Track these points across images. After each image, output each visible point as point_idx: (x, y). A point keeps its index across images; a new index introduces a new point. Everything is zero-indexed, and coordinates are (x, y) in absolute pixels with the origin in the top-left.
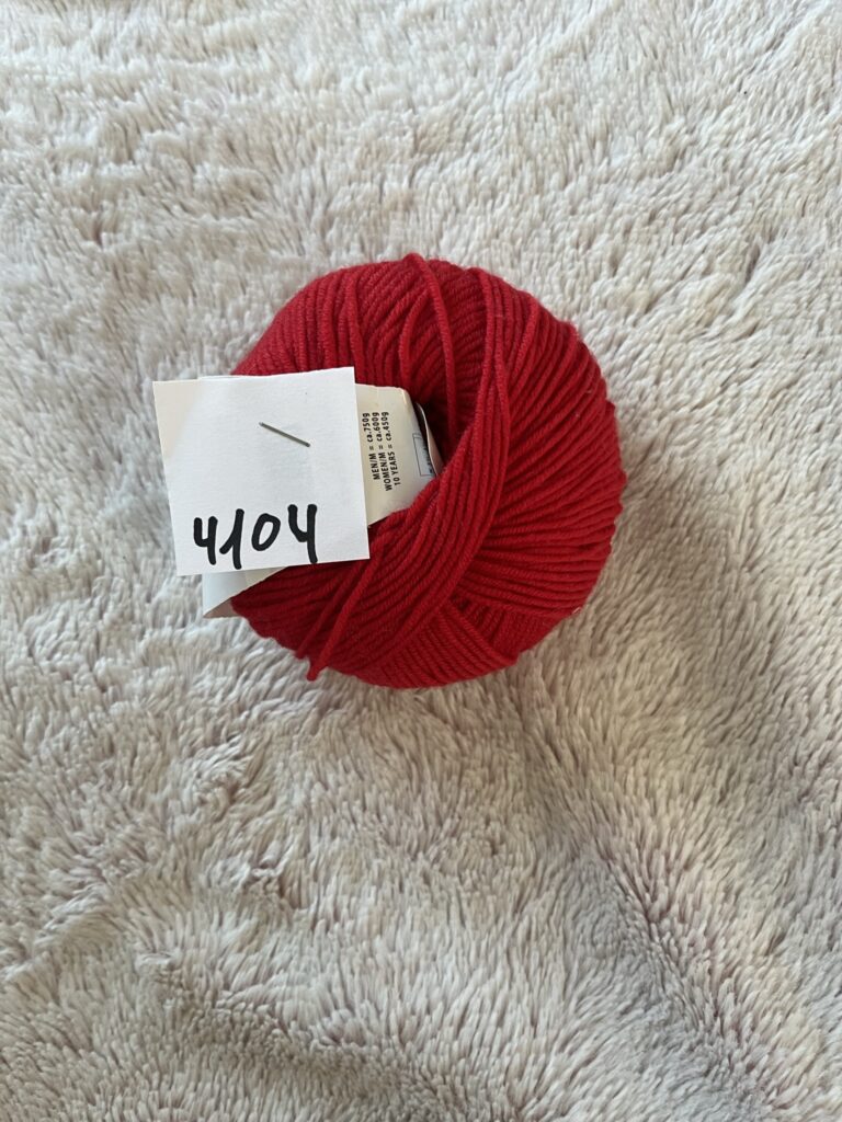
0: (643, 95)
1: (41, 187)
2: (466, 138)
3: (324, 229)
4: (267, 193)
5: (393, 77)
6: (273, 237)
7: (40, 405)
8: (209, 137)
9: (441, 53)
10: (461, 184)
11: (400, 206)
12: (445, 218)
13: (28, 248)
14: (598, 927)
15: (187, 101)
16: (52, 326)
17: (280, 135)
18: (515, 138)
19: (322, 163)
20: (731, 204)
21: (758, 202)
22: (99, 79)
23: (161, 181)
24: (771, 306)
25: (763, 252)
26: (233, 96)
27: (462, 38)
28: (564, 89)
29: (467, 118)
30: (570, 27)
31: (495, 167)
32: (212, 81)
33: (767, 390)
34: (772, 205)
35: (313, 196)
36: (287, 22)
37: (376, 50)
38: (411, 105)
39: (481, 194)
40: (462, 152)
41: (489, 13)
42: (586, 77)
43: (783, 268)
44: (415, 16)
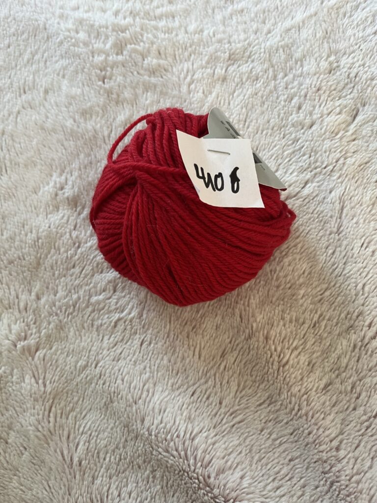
0: (321, 46)
1: (87, 62)
2: (249, 57)
3: (189, 85)
4: (170, 70)
5: (224, 32)
6: (170, 86)
7: (71, 139)
8: (151, 49)
9: (244, 25)
10: (245, 74)
11: (221, 80)
12: (237, 85)
13: (78, 83)
14: (254, 369)
15: (145, 35)
16: (81, 111)
17: (178, 49)
18: (268, 59)
19: (193, 61)
20: (350, 90)
21: (360, 91)
22: (114, 25)
23: (131, 63)
24: (362, 131)
25: (360, 111)
26: (163, 34)
27: (252, 20)
28: (289, 42)
29: (251, 49)
30: (294, 20)
31: (259, 69)
32: (156, 28)
33: (357, 164)
34: (366, 93)
35: (187, 72)
36: (187, 10)
37: (219, 22)
38: (229, 42)
39: (253, 78)
40: (247, 62)
41: (264, 12)
42: (298, 37)
43: (368, 117)
44: (236, 12)
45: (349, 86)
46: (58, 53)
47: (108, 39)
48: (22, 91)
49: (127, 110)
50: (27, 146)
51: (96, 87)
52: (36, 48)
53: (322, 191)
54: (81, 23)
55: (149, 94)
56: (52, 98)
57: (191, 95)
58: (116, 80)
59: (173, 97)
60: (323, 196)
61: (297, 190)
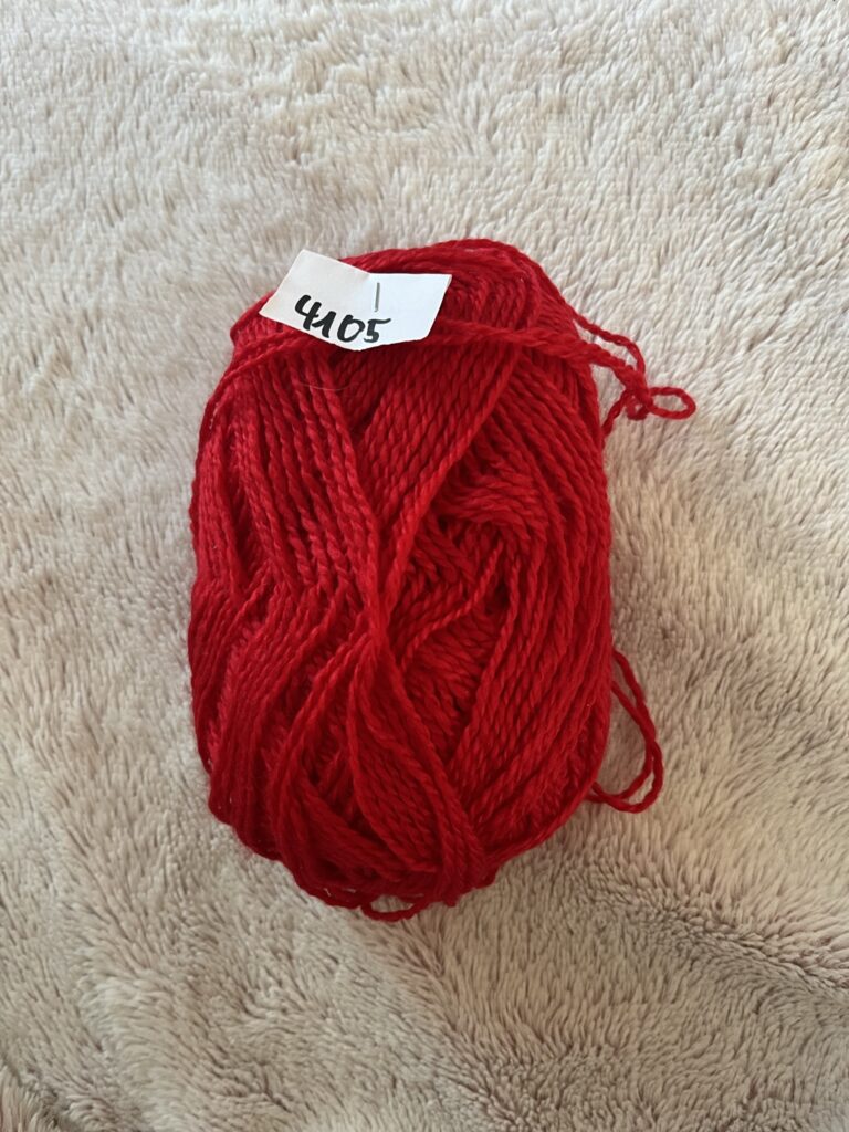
45: (830, 83)
46: (174, 110)
47: (281, 58)
48: (112, 211)
49: (367, 215)
50: (162, 335)
51: (283, 174)
52: (115, 105)
53: (826, 312)
54: (206, 32)
55: (404, 169)
56: (187, 216)
57: (499, 156)
58: (323, 149)
59: (460, 168)
60: (830, 322)
61: (772, 319)
